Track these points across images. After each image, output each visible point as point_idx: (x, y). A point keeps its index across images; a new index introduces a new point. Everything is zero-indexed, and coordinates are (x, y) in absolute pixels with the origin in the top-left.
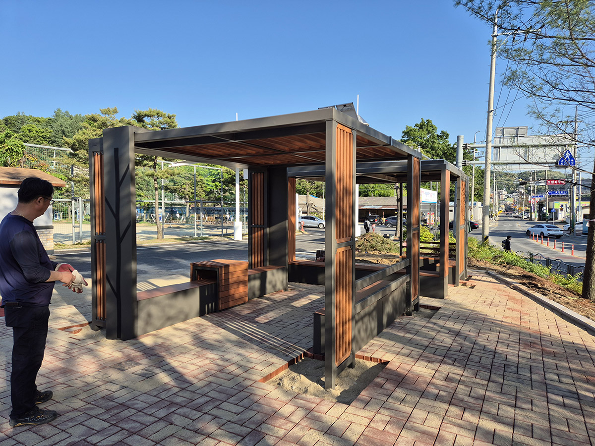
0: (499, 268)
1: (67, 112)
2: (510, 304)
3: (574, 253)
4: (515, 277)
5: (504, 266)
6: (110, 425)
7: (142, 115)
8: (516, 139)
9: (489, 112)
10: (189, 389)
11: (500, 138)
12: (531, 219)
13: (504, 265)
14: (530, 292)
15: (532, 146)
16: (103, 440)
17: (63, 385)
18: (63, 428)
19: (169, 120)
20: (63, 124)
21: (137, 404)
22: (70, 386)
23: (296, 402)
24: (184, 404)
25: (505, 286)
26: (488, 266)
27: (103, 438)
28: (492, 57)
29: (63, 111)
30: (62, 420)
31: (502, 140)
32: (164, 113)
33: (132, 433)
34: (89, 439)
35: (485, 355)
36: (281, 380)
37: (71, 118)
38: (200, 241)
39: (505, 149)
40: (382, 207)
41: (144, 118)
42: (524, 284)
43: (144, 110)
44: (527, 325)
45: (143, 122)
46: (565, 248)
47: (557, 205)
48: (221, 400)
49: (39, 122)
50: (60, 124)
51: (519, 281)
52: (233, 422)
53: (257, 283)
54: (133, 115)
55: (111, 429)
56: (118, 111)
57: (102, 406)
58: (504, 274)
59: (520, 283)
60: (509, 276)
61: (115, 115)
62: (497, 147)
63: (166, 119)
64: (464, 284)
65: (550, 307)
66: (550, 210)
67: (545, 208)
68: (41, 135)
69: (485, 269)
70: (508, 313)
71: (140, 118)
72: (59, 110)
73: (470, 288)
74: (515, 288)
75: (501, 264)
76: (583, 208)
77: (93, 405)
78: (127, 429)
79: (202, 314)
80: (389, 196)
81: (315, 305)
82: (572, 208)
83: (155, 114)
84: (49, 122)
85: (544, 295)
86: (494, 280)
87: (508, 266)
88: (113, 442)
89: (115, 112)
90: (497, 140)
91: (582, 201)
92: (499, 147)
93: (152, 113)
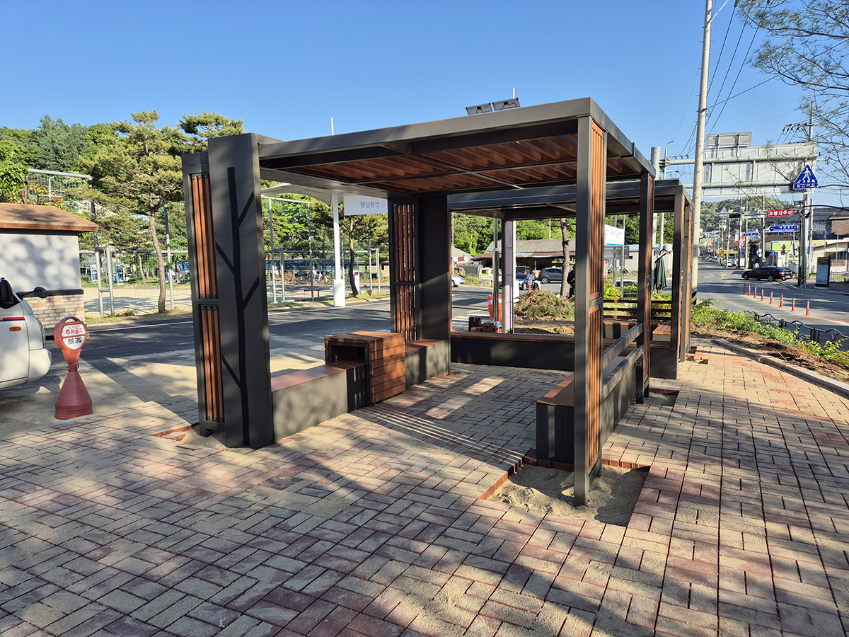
0: (729, 335)
1: (60, 121)
2: (770, 384)
3: (809, 312)
4: (758, 347)
5: (735, 332)
6: (306, 564)
7: (194, 123)
8: (734, 151)
9: (700, 111)
10: (390, 510)
11: (712, 149)
12: (739, 267)
13: (734, 330)
14: (790, 366)
15: (758, 161)
16: (308, 585)
17: (205, 513)
18: (242, 571)
19: (233, 129)
20: (55, 140)
21: (328, 534)
22: (216, 513)
23: (548, 525)
24: (394, 532)
25: (748, 359)
26: (712, 332)
27: (307, 582)
28: (705, 30)
29: (54, 119)
30: (233, 560)
31: (715, 153)
32: (225, 119)
33: (344, 575)
34: (288, 585)
35: (777, 454)
36: (506, 496)
37: (66, 129)
38: (288, 308)
39: (719, 167)
40: (533, 255)
41: (197, 127)
42: (776, 356)
43: (196, 115)
44: (809, 410)
45: (195, 132)
46: (796, 306)
47: (776, 246)
48: (443, 526)
49: (18, 137)
50: (50, 140)
51: (767, 352)
52: (476, 555)
53: (415, 360)
54: (179, 123)
55: (310, 570)
56: (158, 116)
57: (281, 538)
58: (740, 343)
59: (769, 354)
60: (749, 345)
61: (155, 123)
62: (708, 163)
63: (230, 128)
64: (691, 359)
65: (826, 386)
66: (767, 254)
67: (760, 250)
68: (23, 157)
69: (711, 336)
70: (774, 395)
71: (190, 127)
72: (47, 117)
73: (700, 363)
74: (765, 362)
75: (729, 329)
76: (815, 249)
77: (265, 537)
78: (333, 568)
79: (351, 408)
80: (541, 239)
81: (501, 392)
82: (802, 250)
83: (212, 120)
84: (33, 137)
85: (810, 369)
86: (730, 352)
87: (740, 332)
88: (324, 587)
89: (154, 117)
90: (709, 153)
91: (813, 239)
92: (711, 163)
93: (208, 120)
